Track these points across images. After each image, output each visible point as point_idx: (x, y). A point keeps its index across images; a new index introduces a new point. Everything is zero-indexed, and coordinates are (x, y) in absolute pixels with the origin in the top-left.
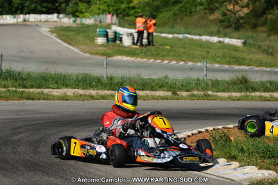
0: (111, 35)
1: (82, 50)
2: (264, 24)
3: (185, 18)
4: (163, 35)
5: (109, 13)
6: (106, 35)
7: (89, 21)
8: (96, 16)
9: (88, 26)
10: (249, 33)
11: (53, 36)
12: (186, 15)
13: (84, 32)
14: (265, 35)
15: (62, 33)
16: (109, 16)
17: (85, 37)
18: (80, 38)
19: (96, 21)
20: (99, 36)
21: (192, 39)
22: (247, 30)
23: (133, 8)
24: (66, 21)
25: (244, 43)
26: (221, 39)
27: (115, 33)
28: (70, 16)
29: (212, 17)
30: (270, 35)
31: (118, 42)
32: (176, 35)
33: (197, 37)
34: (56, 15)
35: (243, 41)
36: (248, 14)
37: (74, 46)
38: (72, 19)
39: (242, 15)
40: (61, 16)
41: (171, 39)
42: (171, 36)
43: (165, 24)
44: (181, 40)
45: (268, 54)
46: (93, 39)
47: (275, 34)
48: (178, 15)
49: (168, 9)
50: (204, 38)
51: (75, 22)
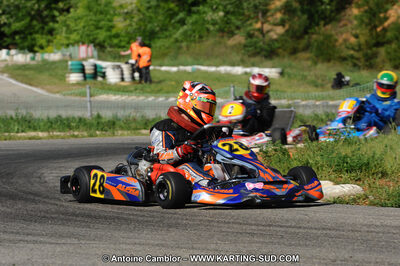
0: (89, 70)
1: (49, 91)
2: (306, 48)
3: (193, 45)
4: (164, 68)
5: (83, 43)
6: (82, 70)
7: (54, 56)
8: (64, 49)
9: (54, 63)
10: (286, 61)
11: (5, 77)
12: (194, 41)
13: (48, 70)
14: (309, 63)
15: (17, 72)
16: (83, 49)
17: (51, 75)
18: (44, 77)
19: (64, 55)
20: (72, 71)
21: (206, 72)
22: (284, 57)
23: (117, 36)
24: (20, 58)
25: (282, 74)
26: (248, 70)
27: (95, 66)
28: (26, 51)
29: (231, 42)
30: (316, 63)
31: (100, 79)
32: (182, 68)
33: (213, 69)
34: (4, 51)
35: (279, 70)
36: (283, 35)
37: (36, 86)
38: (30, 55)
39: (275, 37)
40: (13, 52)
41: (176, 73)
42: (174, 69)
43: (164, 55)
44: (189, 73)
45: (316, 86)
46: (63, 78)
47: (323, 62)
48: (182, 41)
49: (167, 33)
50: (223, 69)
51: (33, 59)
